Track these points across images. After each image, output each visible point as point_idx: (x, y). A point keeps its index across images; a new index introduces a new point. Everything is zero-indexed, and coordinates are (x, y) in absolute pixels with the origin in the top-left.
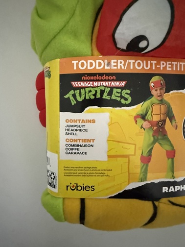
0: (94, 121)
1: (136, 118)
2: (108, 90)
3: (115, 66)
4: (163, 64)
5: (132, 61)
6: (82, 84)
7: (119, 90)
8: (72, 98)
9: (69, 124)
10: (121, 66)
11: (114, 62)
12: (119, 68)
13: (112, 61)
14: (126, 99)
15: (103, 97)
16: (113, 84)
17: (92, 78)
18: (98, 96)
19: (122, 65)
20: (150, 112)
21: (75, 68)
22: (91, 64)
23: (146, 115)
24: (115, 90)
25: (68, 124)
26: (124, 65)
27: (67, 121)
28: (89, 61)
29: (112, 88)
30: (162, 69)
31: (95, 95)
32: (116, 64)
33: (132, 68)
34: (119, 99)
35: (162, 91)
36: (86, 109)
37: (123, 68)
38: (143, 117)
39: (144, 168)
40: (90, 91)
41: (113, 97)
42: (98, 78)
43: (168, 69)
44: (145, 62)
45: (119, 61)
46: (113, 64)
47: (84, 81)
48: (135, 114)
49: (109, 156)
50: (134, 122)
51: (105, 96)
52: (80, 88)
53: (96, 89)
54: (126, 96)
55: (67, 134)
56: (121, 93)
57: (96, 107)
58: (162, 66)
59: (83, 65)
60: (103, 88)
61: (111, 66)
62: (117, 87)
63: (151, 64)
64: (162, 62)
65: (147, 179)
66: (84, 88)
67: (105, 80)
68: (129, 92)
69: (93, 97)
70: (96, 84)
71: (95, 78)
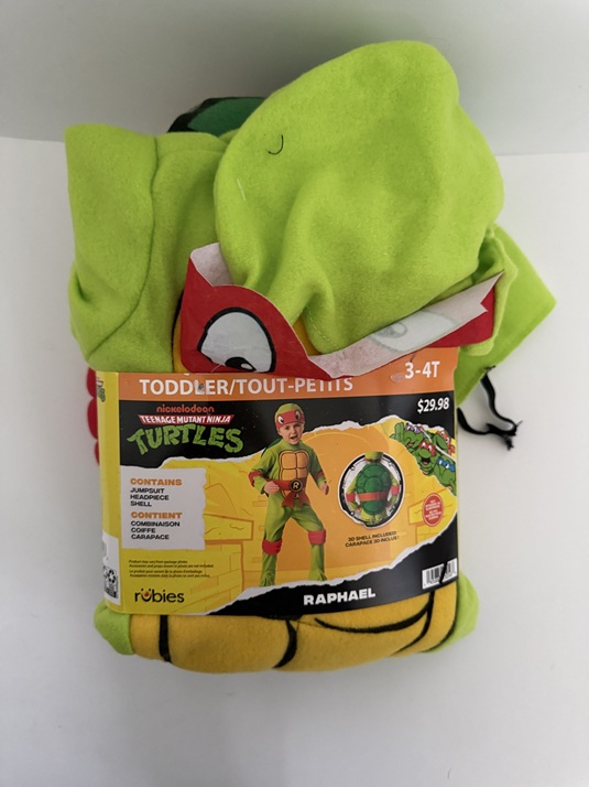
0: (179, 482)
1: (251, 476)
2: (202, 429)
3: (211, 390)
4: (300, 382)
5: (241, 382)
6: (157, 419)
7: (222, 430)
8: (140, 443)
9: (137, 486)
10: (222, 390)
11: (211, 384)
12: (219, 393)
13: (208, 382)
14: (233, 445)
15: (194, 442)
16: (210, 419)
17: (173, 410)
18: (186, 440)
19: (224, 388)
20: (276, 466)
21: (145, 392)
22: (172, 387)
23: (270, 470)
24: (213, 430)
25: (134, 486)
26: (229, 388)
27: (133, 481)
28: (167, 382)
29: (208, 427)
30: (297, 391)
31: (180, 438)
32: (213, 387)
33: (242, 392)
34: (221, 445)
35: (298, 429)
36: (165, 462)
37: (226, 392)
38: (265, 474)
39: (268, 564)
40: (171, 432)
41: (211, 442)
42: (183, 409)
43: (309, 390)
44: (265, 381)
45: (219, 382)
46: (208, 387)
47: (160, 414)
48: (250, 470)
49: (208, 542)
50: (250, 484)
51: (198, 440)
52: (153, 426)
53: (181, 428)
54: (234, 440)
55: (133, 504)
56: (224, 435)
57: (182, 458)
58: (298, 386)
59: (157, 387)
60: (193, 427)
61: (205, 391)
62: (218, 425)
63: (278, 384)
64: (297, 380)
65: (276, 581)
66: (162, 426)
67: (197, 414)
68: (238, 432)
69: (176, 442)
70: (180, 419)
71: (178, 410)
